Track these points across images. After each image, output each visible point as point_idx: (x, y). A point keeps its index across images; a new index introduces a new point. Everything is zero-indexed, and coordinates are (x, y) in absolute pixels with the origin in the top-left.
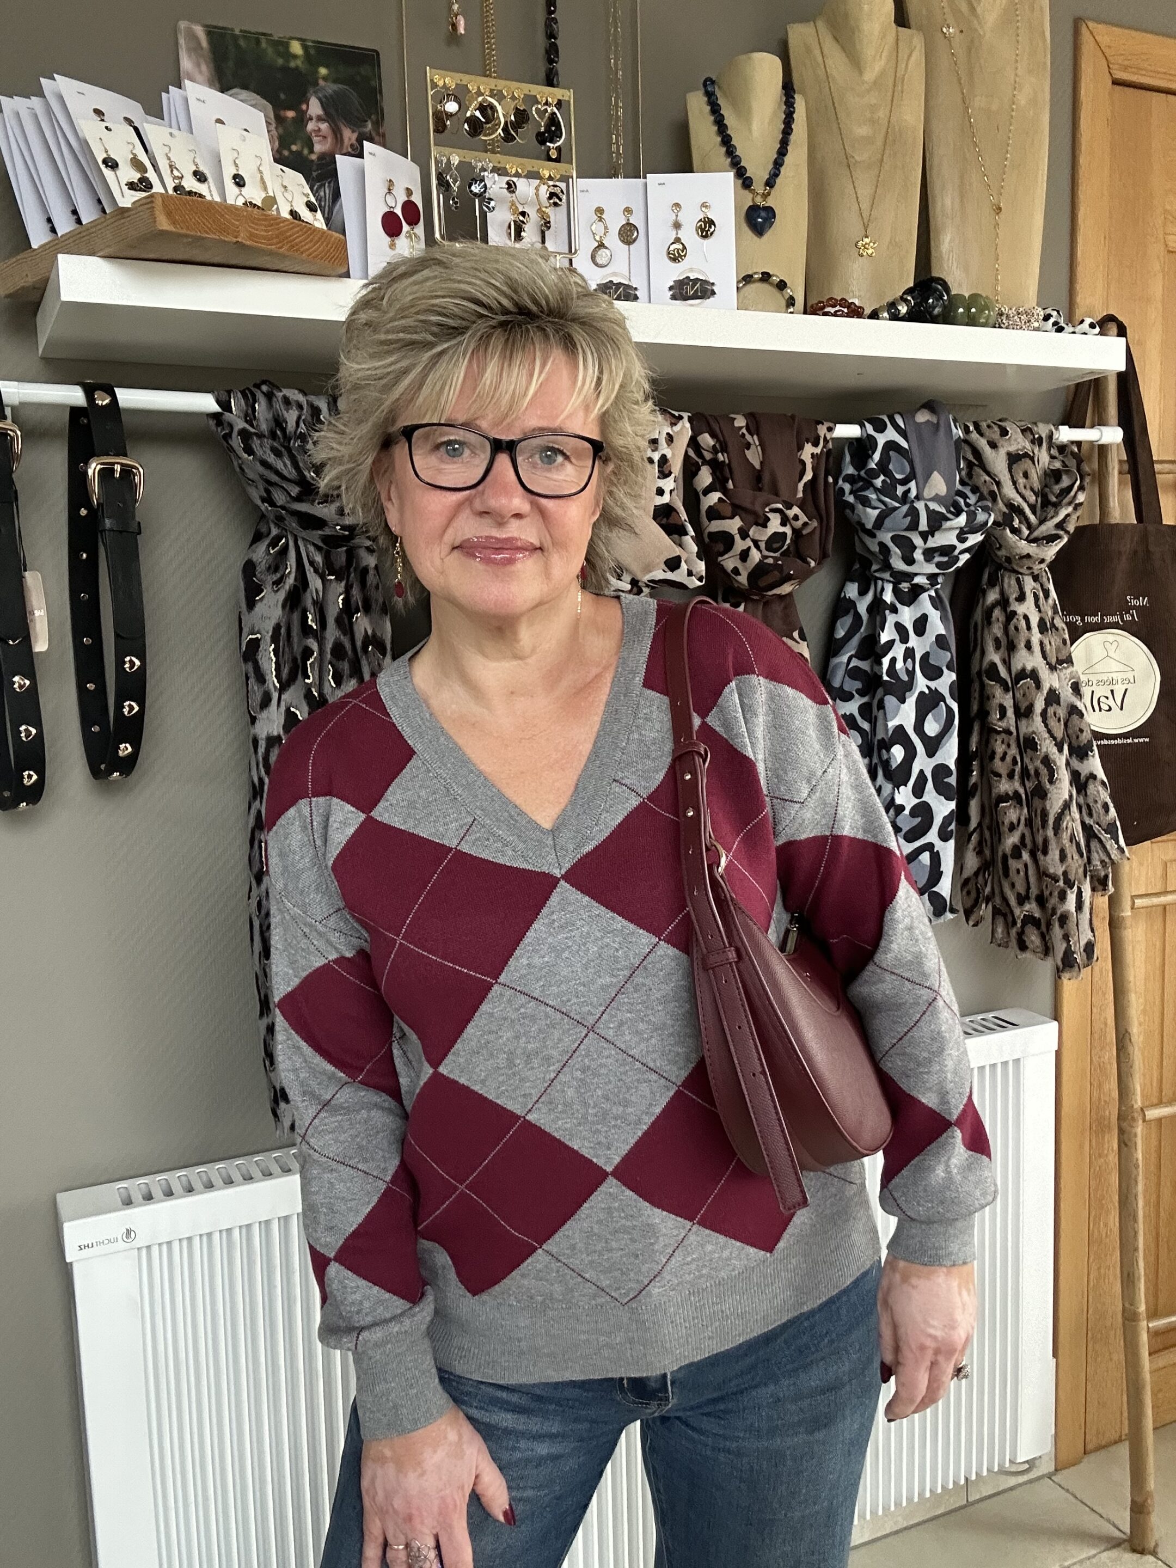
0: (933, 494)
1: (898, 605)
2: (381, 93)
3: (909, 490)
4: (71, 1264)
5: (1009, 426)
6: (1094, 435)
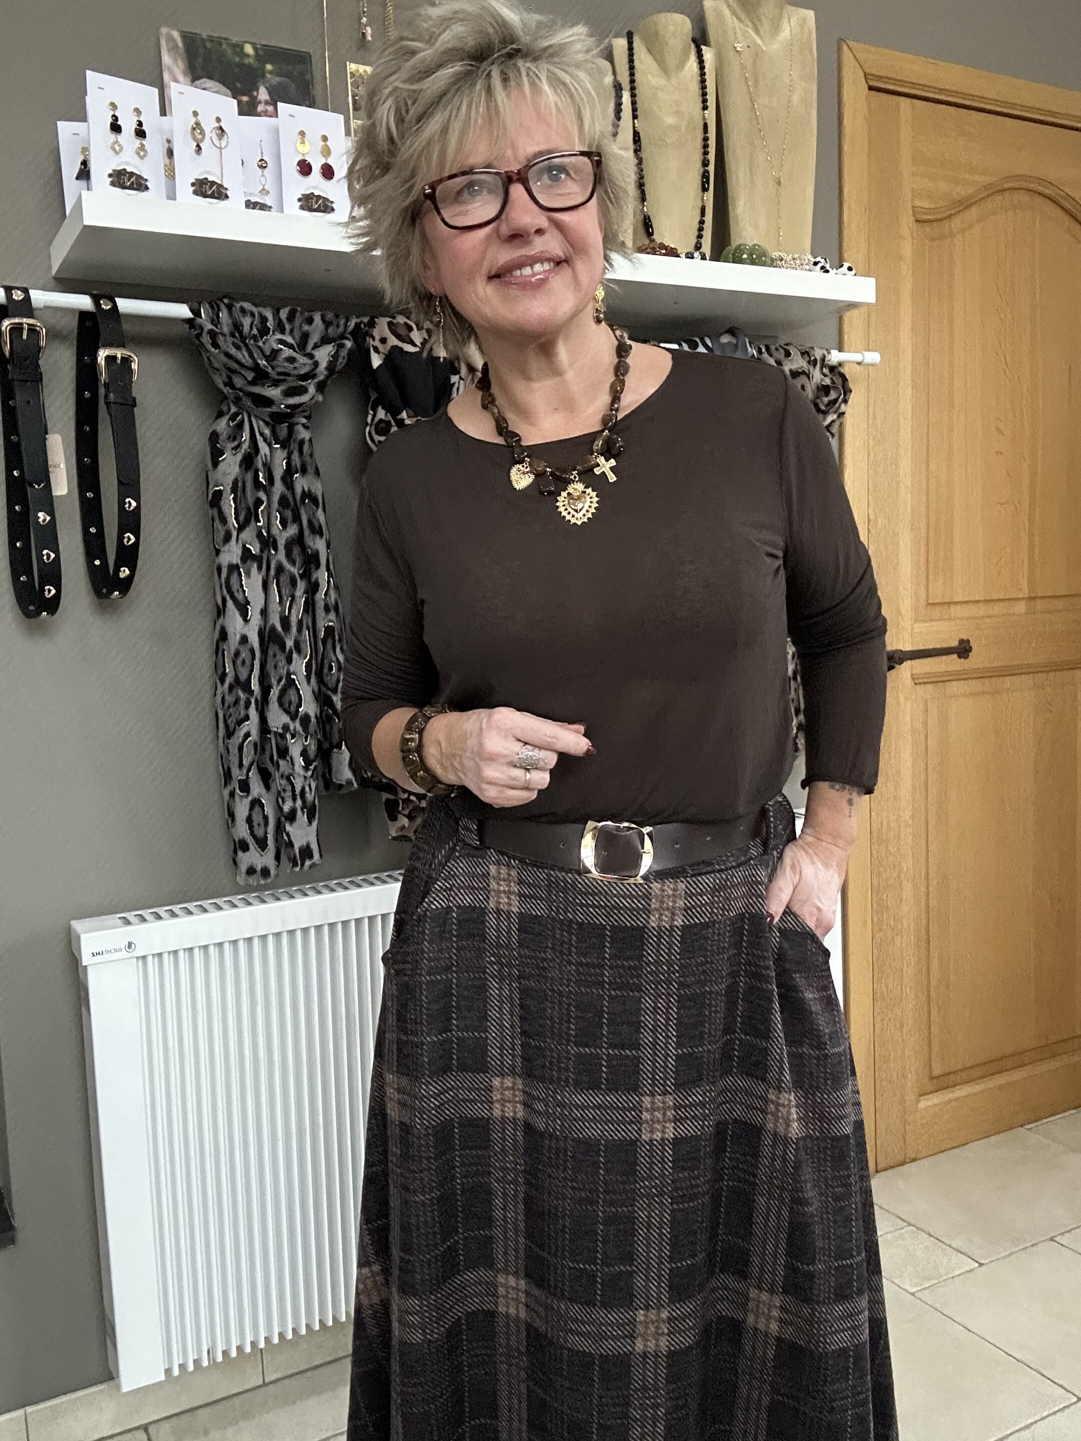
2: (312, 84)
4: (86, 967)
5: (792, 350)
6: (858, 357)
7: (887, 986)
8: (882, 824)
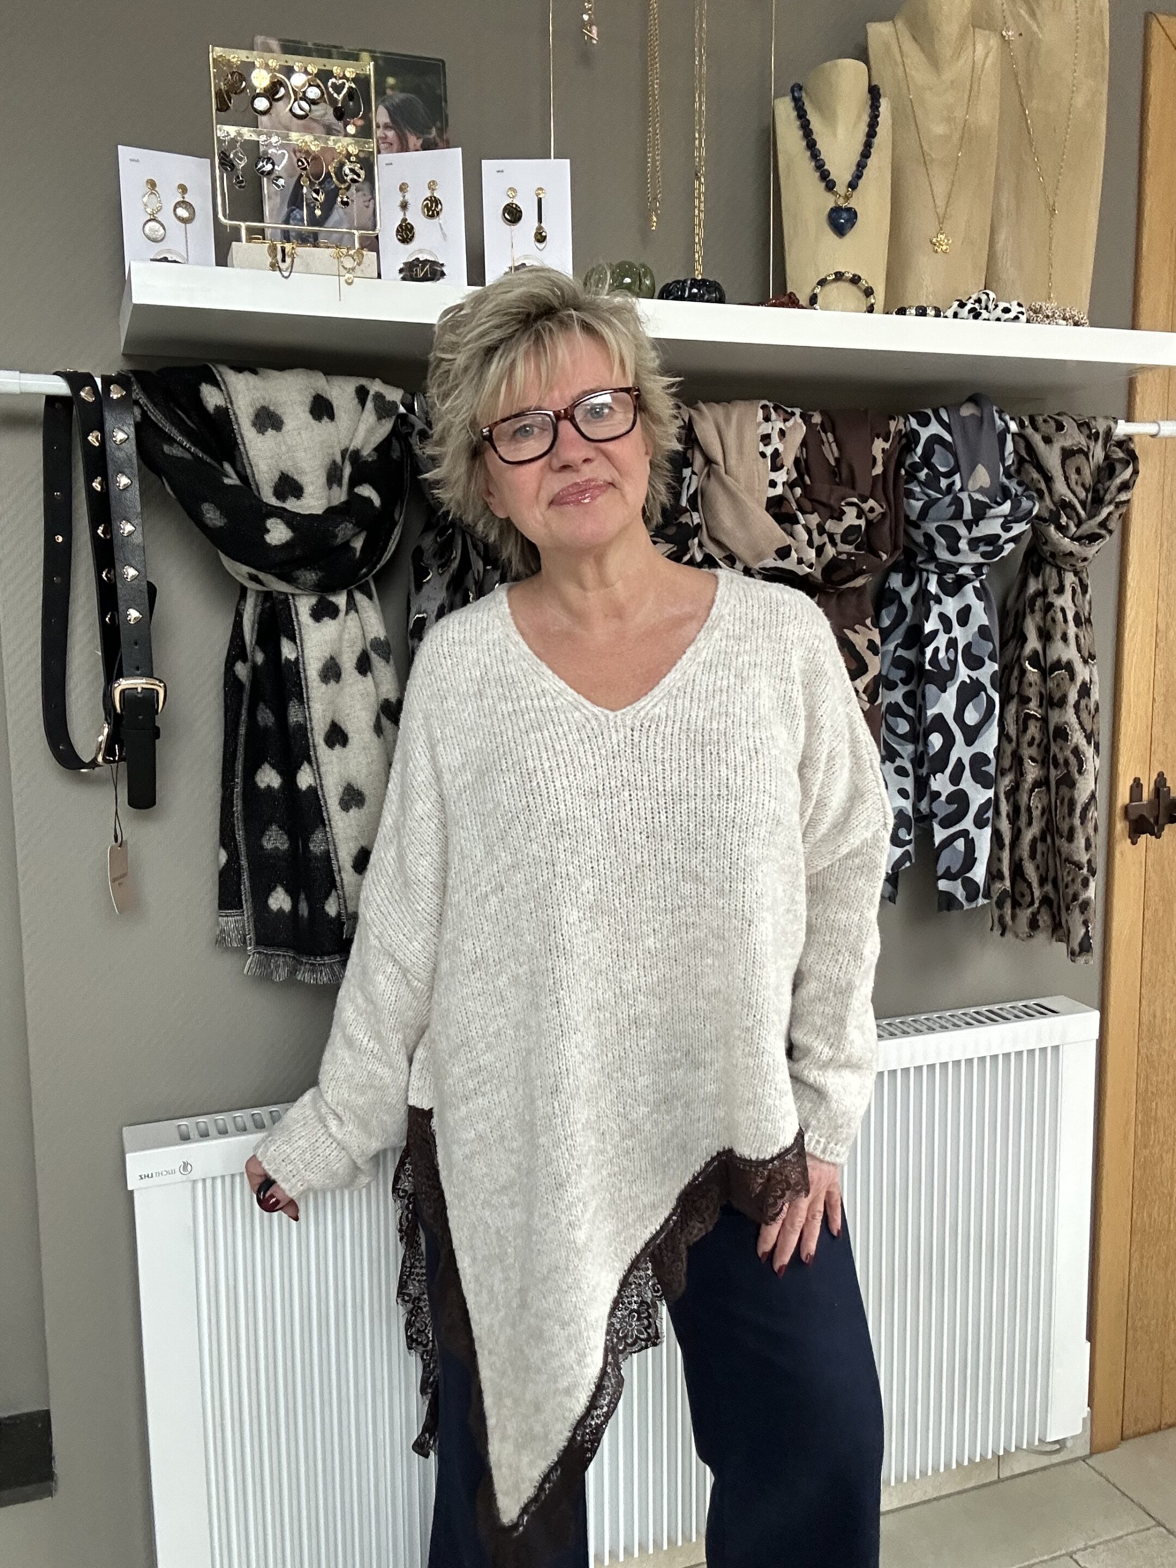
0: (978, 487)
1: (942, 596)
2: (446, 101)
3: (953, 483)
4: (132, 1192)
5: (1067, 422)
6: (1151, 428)
7: (1150, 1216)
8: (1155, 1017)
